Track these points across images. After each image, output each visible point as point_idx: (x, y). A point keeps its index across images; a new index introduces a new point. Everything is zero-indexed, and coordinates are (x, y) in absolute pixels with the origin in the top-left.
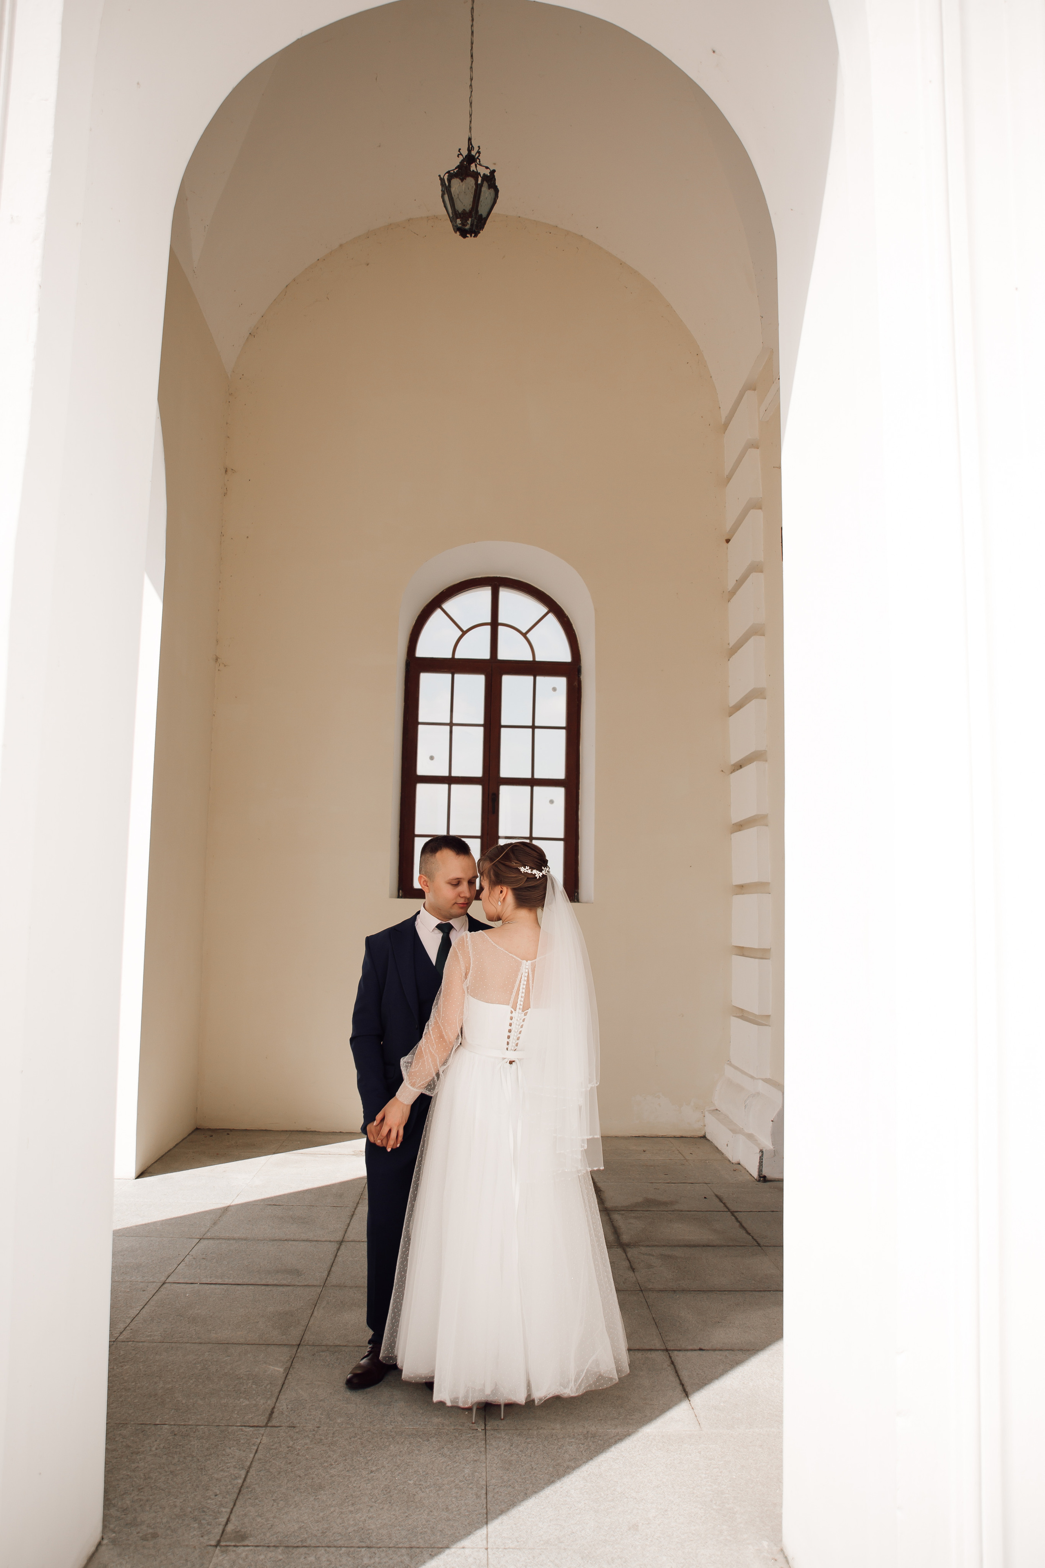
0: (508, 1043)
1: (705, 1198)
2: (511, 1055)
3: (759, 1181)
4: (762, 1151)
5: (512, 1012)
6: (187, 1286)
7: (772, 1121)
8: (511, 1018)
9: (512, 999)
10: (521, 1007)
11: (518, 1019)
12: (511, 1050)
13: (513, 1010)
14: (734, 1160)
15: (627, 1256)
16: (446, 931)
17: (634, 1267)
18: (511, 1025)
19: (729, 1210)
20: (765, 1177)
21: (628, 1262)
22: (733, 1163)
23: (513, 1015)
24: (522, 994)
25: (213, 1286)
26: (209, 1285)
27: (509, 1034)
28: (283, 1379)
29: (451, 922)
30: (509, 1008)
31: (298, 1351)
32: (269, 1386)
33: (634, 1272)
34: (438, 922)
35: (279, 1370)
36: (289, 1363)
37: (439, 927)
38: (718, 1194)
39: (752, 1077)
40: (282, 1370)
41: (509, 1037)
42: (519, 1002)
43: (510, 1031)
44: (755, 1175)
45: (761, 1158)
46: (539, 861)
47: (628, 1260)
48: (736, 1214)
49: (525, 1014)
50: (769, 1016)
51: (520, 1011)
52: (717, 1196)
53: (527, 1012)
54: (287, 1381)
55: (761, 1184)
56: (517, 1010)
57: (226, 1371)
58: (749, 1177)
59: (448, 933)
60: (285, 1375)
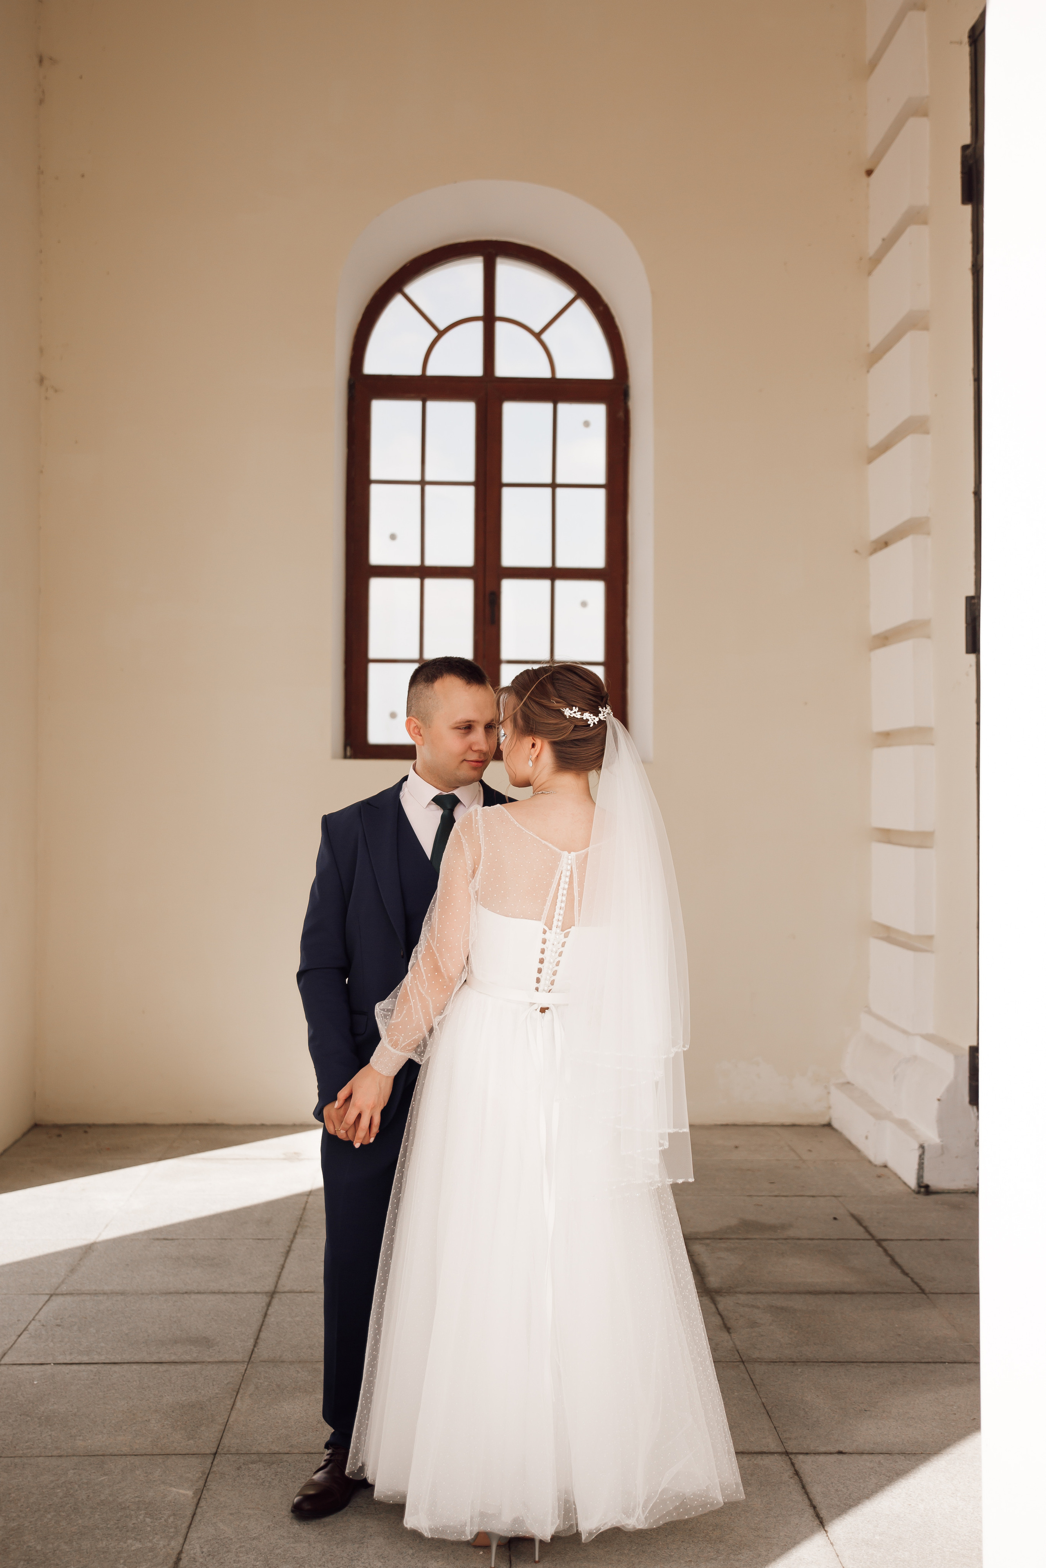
0: (538, 981)
1: (835, 1219)
2: (543, 999)
3: (918, 1193)
4: (922, 1147)
5: (545, 932)
6: (35, 1368)
7: (939, 1100)
8: (544, 942)
9: (546, 912)
10: (560, 924)
11: (555, 943)
12: (544, 990)
13: (547, 929)
14: (878, 1160)
15: (717, 1309)
16: (449, 807)
17: (729, 1325)
18: (543, 952)
19: (873, 1237)
20: (927, 1187)
21: (719, 1317)
22: (876, 1166)
23: (547, 936)
24: (561, 904)
25: (75, 1367)
26: (69, 1366)
27: (540, 966)
28: (193, 1508)
29: (456, 792)
30: (540, 925)
31: (215, 1463)
32: (171, 1519)
33: (729, 1333)
34: (436, 792)
35: (186, 1493)
36: (201, 1483)
37: (437, 800)
38: (855, 1212)
39: (905, 1032)
40: (190, 1493)
41: (540, 971)
42: (556, 917)
43: (542, 961)
44: (912, 1183)
45: (921, 1157)
46: (593, 699)
47: (720, 1314)
48: (884, 1244)
49: (566, 936)
50: (931, 937)
51: (558, 930)
52: (853, 1216)
53: (569, 932)
54: (199, 1510)
55: (921, 1198)
56: (554, 928)
57: (103, 1497)
58: (902, 1188)
59: (452, 811)
60: (195, 1500)
